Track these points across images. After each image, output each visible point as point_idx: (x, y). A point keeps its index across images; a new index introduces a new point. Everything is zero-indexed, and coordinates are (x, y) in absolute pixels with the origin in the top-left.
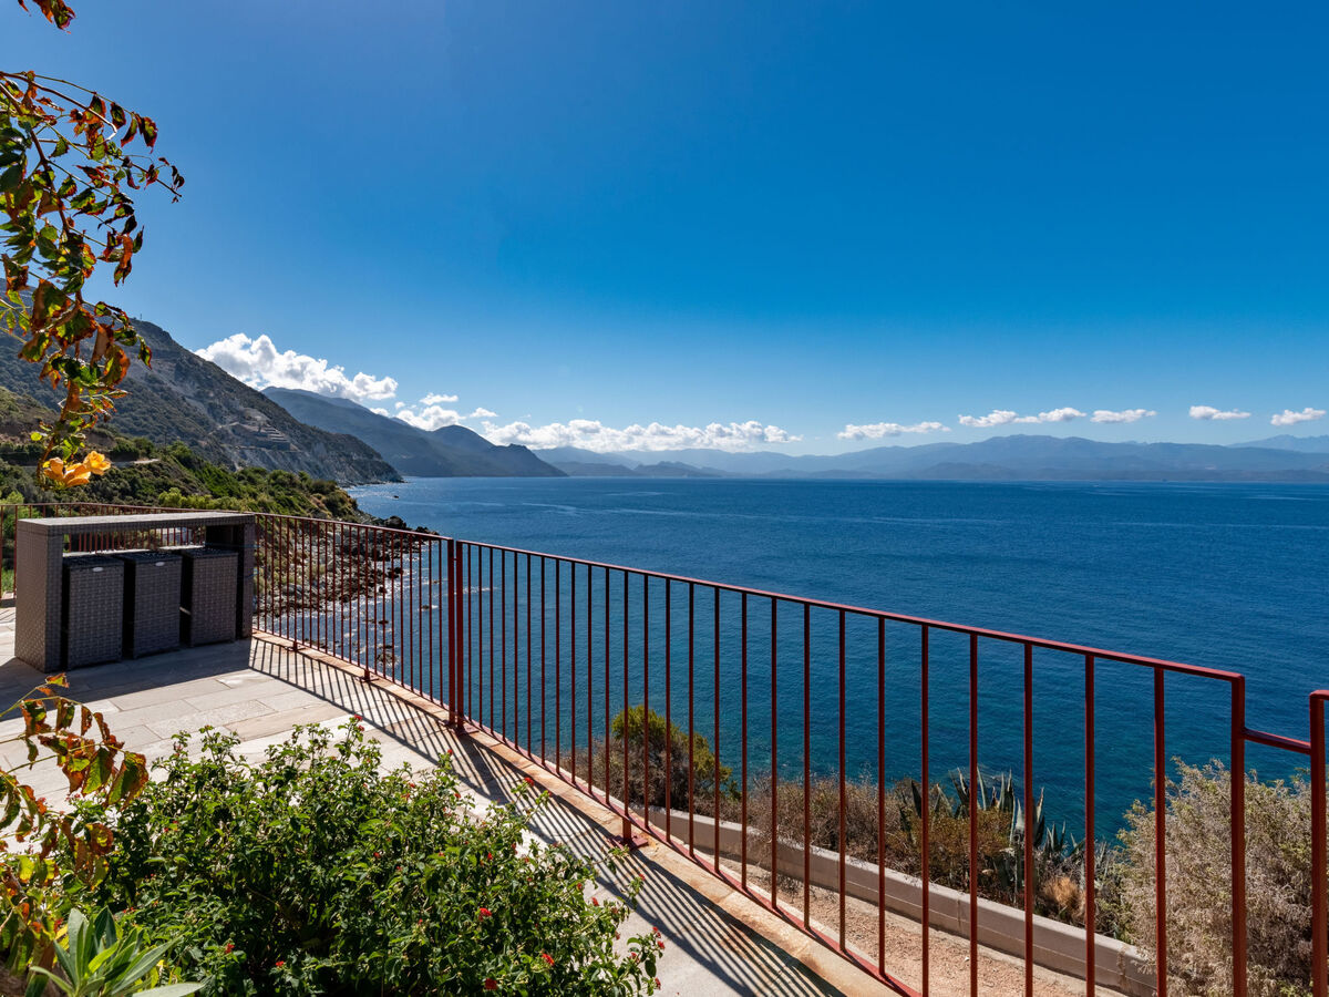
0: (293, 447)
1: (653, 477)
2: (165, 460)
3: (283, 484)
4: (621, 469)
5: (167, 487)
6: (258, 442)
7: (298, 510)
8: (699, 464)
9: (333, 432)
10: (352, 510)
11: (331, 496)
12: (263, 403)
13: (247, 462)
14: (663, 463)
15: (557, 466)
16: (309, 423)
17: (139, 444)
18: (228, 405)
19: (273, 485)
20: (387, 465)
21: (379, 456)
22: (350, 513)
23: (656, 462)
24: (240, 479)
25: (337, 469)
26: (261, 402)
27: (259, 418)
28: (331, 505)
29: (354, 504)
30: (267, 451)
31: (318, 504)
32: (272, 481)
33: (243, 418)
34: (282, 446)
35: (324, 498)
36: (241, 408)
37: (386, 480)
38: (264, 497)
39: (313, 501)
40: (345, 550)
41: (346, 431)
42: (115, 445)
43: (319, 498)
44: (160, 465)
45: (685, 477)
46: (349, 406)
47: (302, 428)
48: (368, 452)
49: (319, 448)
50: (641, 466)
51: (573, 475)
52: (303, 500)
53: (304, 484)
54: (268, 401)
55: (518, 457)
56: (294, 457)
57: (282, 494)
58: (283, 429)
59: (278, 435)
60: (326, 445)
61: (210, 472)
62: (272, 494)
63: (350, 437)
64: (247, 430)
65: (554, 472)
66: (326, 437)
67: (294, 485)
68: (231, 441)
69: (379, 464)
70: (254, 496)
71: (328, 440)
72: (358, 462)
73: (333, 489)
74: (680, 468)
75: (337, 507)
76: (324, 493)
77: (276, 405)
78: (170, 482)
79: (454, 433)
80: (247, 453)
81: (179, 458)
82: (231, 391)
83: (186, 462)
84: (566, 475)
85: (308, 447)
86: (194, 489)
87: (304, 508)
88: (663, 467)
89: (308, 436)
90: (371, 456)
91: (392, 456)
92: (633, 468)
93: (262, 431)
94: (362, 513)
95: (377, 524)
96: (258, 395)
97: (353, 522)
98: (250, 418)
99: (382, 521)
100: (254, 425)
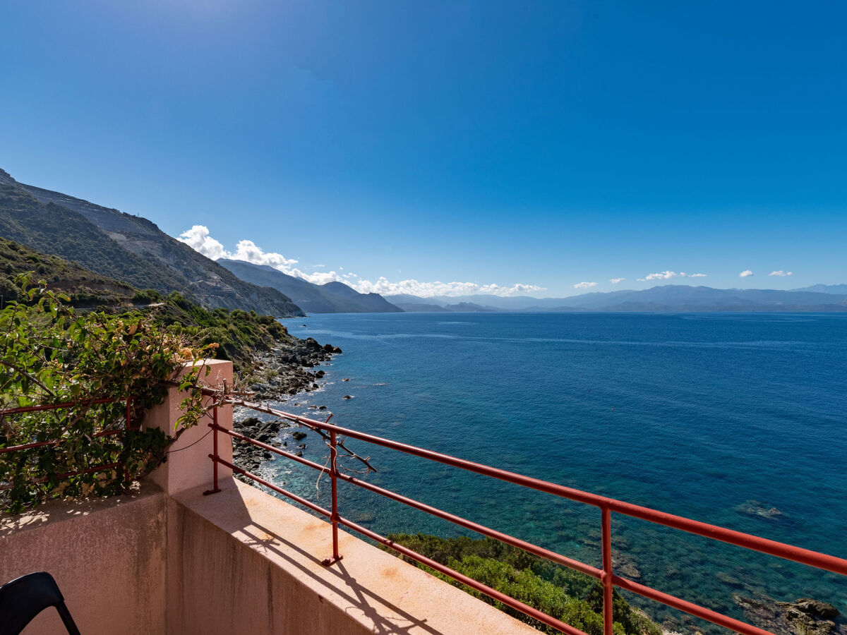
0: (237, 295)
1: (456, 312)
2: (168, 303)
3: (241, 318)
4: (437, 307)
5: (171, 322)
6: (216, 291)
7: (253, 335)
8: (483, 304)
9: (262, 286)
10: (284, 334)
11: (271, 326)
12: (218, 269)
13: (210, 304)
14: (461, 303)
15: (398, 306)
16: (247, 281)
17: (149, 294)
18: (197, 271)
19: (235, 319)
20: (296, 306)
21: (290, 301)
22: (284, 336)
23: (457, 303)
24: (215, 315)
25: (265, 309)
26: (216, 267)
27: (215, 277)
28: (272, 331)
29: (286, 331)
30: (222, 298)
31: (264, 331)
32: (234, 317)
33: (206, 278)
34: (231, 295)
35: (267, 327)
36: (204, 271)
37: (295, 315)
38: (232, 327)
39: (261, 329)
40: (285, 360)
41: (269, 285)
42: (134, 295)
43: (264, 327)
44: (165, 307)
45: (475, 312)
46: (271, 270)
47: (242, 283)
48: (285, 299)
49: (254, 296)
50: (448, 306)
51: (409, 310)
52: (255, 329)
53: (254, 318)
54: (221, 267)
55: (375, 300)
56: (238, 302)
57: (242, 325)
58: (231, 285)
59: (228, 288)
60: (258, 294)
61: (197, 312)
62: (235, 325)
63: (272, 289)
64: (208, 285)
65: (397, 309)
66: (257, 288)
67: (248, 319)
68: (199, 292)
69: (291, 305)
70: (225, 326)
71: (258, 290)
72: (278, 304)
73: (272, 321)
74: (471, 306)
75: (276, 332)
76: (267, 324)
77: (226, 270)
78: (173, 318)
79: (335, 286)
80: (210, 299)
81: (177, 302)
82: (197, 261)
83: (182, 305)
84: (404, 311)
85: (247, 295)
86: (188, 322)
87: (256, 333)
88: (462, 306)
89: (247, 289)
90: (286, 301)
91: (297, 300)
92: (443, 307)
93: (218, 286)
94: (291, 336)
95: (301, 343)
96: (215, 263)
97: (286, 342)
98: (210, 278)
99: (304, 341)
100: (212, 282)
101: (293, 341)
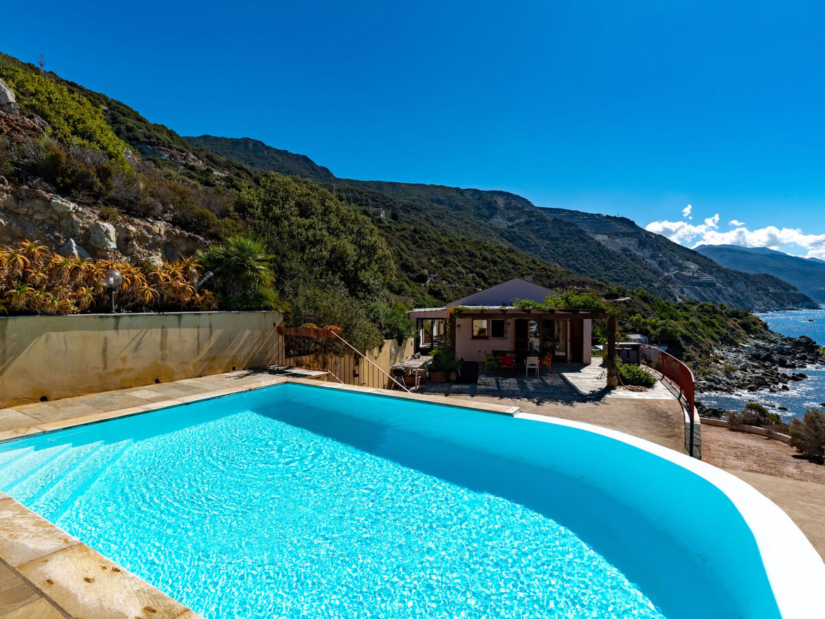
0: (718, 284)
2: (632, 298)
3: (708, 312)
5: (634, 314)
6: (692, 282)
7: (718, 329)
9: (752, 272)
10: (763, 330)
11: (745, 320)
12: (696, 257)
13: (685, 296)
16: (733, 268)
17: (619, 290)
18: (671, 260)
19: (701, 312)
20: (803, 295)
21: (795, 289)
22: (761, 332)
24: (678, 308)
25: (756, 300)
26: (694, 256)
27: (693, 267)
28: (746, 327)
29: (765, 326)
30: (699, 289)
31: (734, 325)
32: (700, 309)
33: (681, 267)
34: (711, 285)
35: (739, 321)
36: (680, 261)
37: (802, 307)
38: (694, 320)
39: (731, 323)
40: (755, 357)
41: (764, 271)
42: (607, 291)
43: (736, 321)
44: (631, 301)
46: (767, 253)
47: (726, 272)
48: (786, 287)
49: (741, 285)
52: (722, 322)
53: (723, 311)
54: (699, 255)
56: (719, 291)
57: (707, 318)
58: (711, 273)
59: (707, 278)
60: (745, 282)
61: (658, 304)
62: (699, 318)
63: (766, 276)
64: (684, 276)
66: (746, 277)
67: (716, 312)
68: (673, 283)
69: (795, 294)
70: (687, 319)
71: (748, 278)
72: (775, 294)
73: (746, 315)
75: (750, 327)
76: (739, 318)
77: (705, 258)
78: (636, 310)
80: (685, 290)
81: (640, 297)
82: (673, 251)
83: (645, 299)
85: (731, 284)
86: (649, 315)
87: (723, 327)
89: (730, 277)
90: (786, 289)
91: (802, 286)
93: (695, 275)
94: (772, 332)
95: (786, 341)
96: (693, 252)
97: (764, 339)
98: (687, 267)
99: (791, 339)
100: (689, 272)
101: (773, 337)
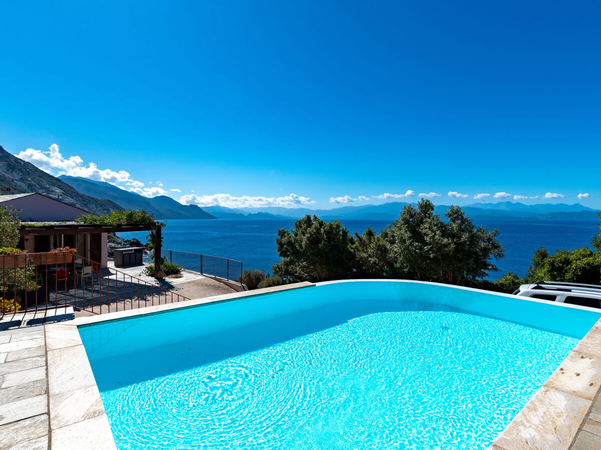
0: (77, 205)
1: (255, 219)
4: (241, 215)
8: (275, 213)
9: (100, 198)
10: (113, 236)
12: (60, 184)
15: (213, 215)
18: (39, 184)
22: (112, 238)
23: (256, 212)
26: (58, 183)
27: (58, 191)
33: (49, 191)
36: (47, 186)
41: (107, 198)
45: (269, 219)
46: (107, 186)
47: (82, 196)
49: (93, 206)
50: (250, 214)
51: (220, 217)
54: (63, 183)
55: (194, 210)
58: (72, 197)
59: (69, 200)
60: (96, 205)
63: (108, 201)
65: (211, 217)
66: (96, 201)
71: (97, 202)
74: (266, 215)
77: (67, 185)
79: (163, 200)
82: (41, 177)
84: (216, 218)
85: (86, 205)
88: (260, 214)
89: (86, 201)
92: (246, 215)
93: (60, 198)
94: (118, 238)
95: (126, 242)
96: (57, 179)
97: (114, 242)
98: (53, 191)
99: (128, 241)
100: (55, 194)
101: (119, 241)
